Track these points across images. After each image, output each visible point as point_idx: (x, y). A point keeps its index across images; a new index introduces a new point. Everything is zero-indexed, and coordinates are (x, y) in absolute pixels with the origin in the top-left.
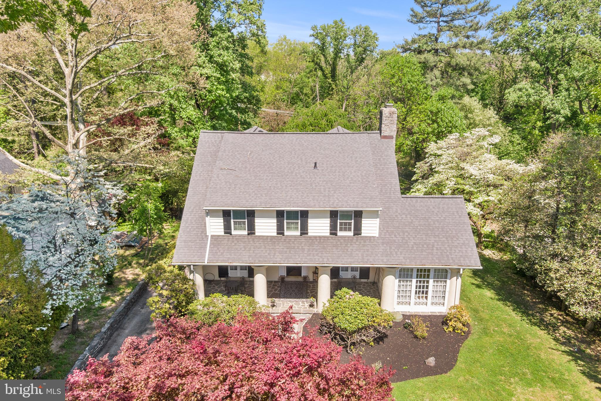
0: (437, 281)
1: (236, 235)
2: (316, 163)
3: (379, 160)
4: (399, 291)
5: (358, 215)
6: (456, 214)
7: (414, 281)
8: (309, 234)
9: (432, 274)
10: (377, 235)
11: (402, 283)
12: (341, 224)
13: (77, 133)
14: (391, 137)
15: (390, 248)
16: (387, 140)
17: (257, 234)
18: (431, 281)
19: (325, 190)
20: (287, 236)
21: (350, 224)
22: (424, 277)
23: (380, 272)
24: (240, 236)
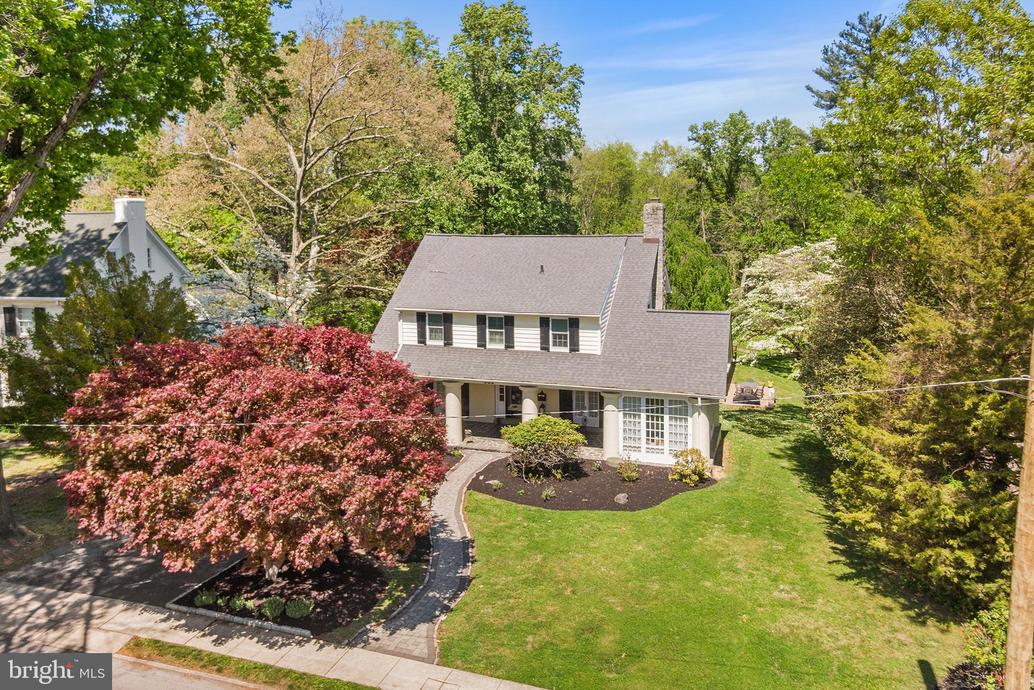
0: (676, 419)
1: (431, 346)
2: (542, 267)
3: (633, 267)
4: (624, 430)
5: (574, 323)
6: (713, 333)
7: (644, 415)
8: (516, 348)
9: (667, 406)
10: (599, 353)
11: (628, 419)
12: (555, 336)
13: (302, 243)
14: (656, 241)
15: (612, 368)
16: (650, 245)
17: (455, 345)
18: (666, 417)
19: (540, 295)
20: (490, 349)
21: (566, 336)
22: (657, 412)
23: (598, 400)
24: (435, 346)
